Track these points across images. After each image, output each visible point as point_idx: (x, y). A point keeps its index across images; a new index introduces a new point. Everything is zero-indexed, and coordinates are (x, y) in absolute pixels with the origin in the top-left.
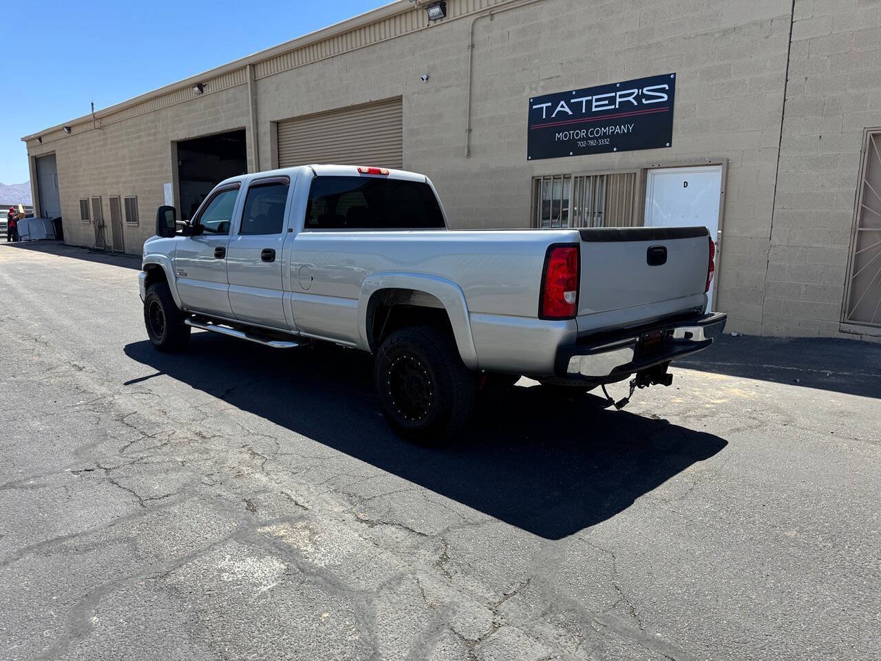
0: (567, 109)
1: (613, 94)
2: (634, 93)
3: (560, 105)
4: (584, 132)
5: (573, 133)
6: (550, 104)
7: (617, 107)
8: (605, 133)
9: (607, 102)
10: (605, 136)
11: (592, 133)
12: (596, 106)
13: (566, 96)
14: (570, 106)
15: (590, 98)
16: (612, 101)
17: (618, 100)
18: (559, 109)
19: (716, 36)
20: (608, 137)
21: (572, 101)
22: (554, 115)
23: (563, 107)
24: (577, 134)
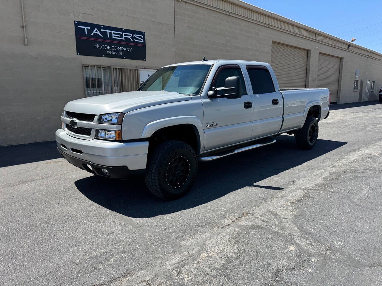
0: (99, 33)
1: (122, 33)
2: (131, 35)
3: (95, 30)
4: (109, 47)
5: (104, 46)
6: (89, 28)
7: (124, 39)
8: (120, 50)
9: (119, 36)
10: (119, 51)
11: (113, 48)
12: (114, 36)
13: (99, 27)
14: (101, 32)
15: (111, 31)
16: (121, 36)
17: (124, 36)
18: (94, 32)
19: (156, 23)
20: (121, 51)
21: (102, 30)
22: (92, 35)
23: (97, 32)
24: (106, 47)
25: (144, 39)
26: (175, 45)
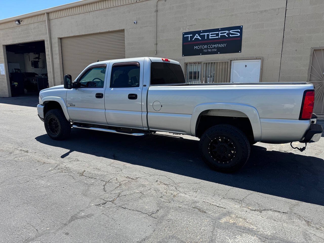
0: (199, 37)
1: (218, 32)
2: (226, 32)
3: (196, 36)
4: (206, 46)
5: (202, 47)
6: (192, 35)
7: (220, 37)
9: (215, 35)
10: (215, 48)
11: (209, 47)
12: (211, 37)
13: (199, 32)
15: (209, 33)
16: (217, 35)
17: (220, 35)
18: (195, 37)
19: (258, 13)
20: (216, 48)
21: (201, 34)
22: (193, 40)
23: (198, 37)
24: (203, 47)
25: (241, 33)
26: (284, 30)
